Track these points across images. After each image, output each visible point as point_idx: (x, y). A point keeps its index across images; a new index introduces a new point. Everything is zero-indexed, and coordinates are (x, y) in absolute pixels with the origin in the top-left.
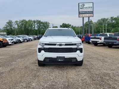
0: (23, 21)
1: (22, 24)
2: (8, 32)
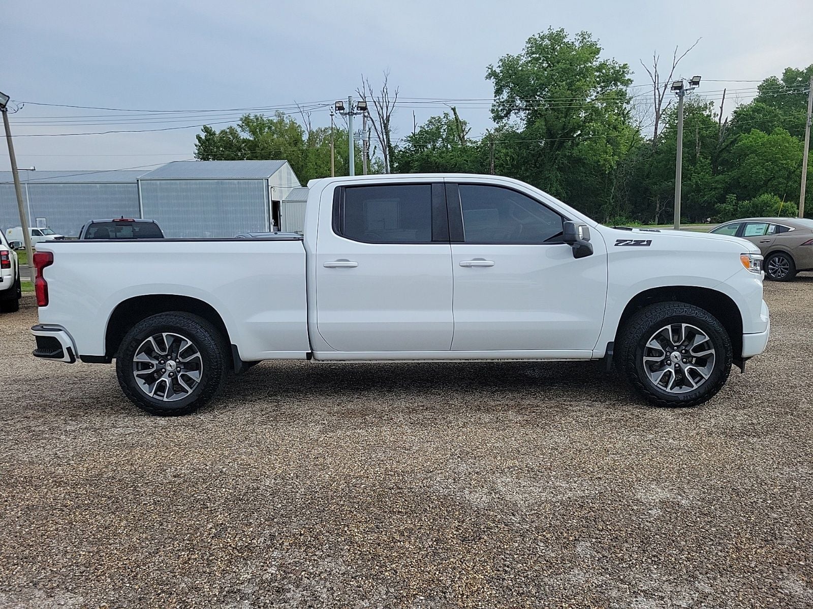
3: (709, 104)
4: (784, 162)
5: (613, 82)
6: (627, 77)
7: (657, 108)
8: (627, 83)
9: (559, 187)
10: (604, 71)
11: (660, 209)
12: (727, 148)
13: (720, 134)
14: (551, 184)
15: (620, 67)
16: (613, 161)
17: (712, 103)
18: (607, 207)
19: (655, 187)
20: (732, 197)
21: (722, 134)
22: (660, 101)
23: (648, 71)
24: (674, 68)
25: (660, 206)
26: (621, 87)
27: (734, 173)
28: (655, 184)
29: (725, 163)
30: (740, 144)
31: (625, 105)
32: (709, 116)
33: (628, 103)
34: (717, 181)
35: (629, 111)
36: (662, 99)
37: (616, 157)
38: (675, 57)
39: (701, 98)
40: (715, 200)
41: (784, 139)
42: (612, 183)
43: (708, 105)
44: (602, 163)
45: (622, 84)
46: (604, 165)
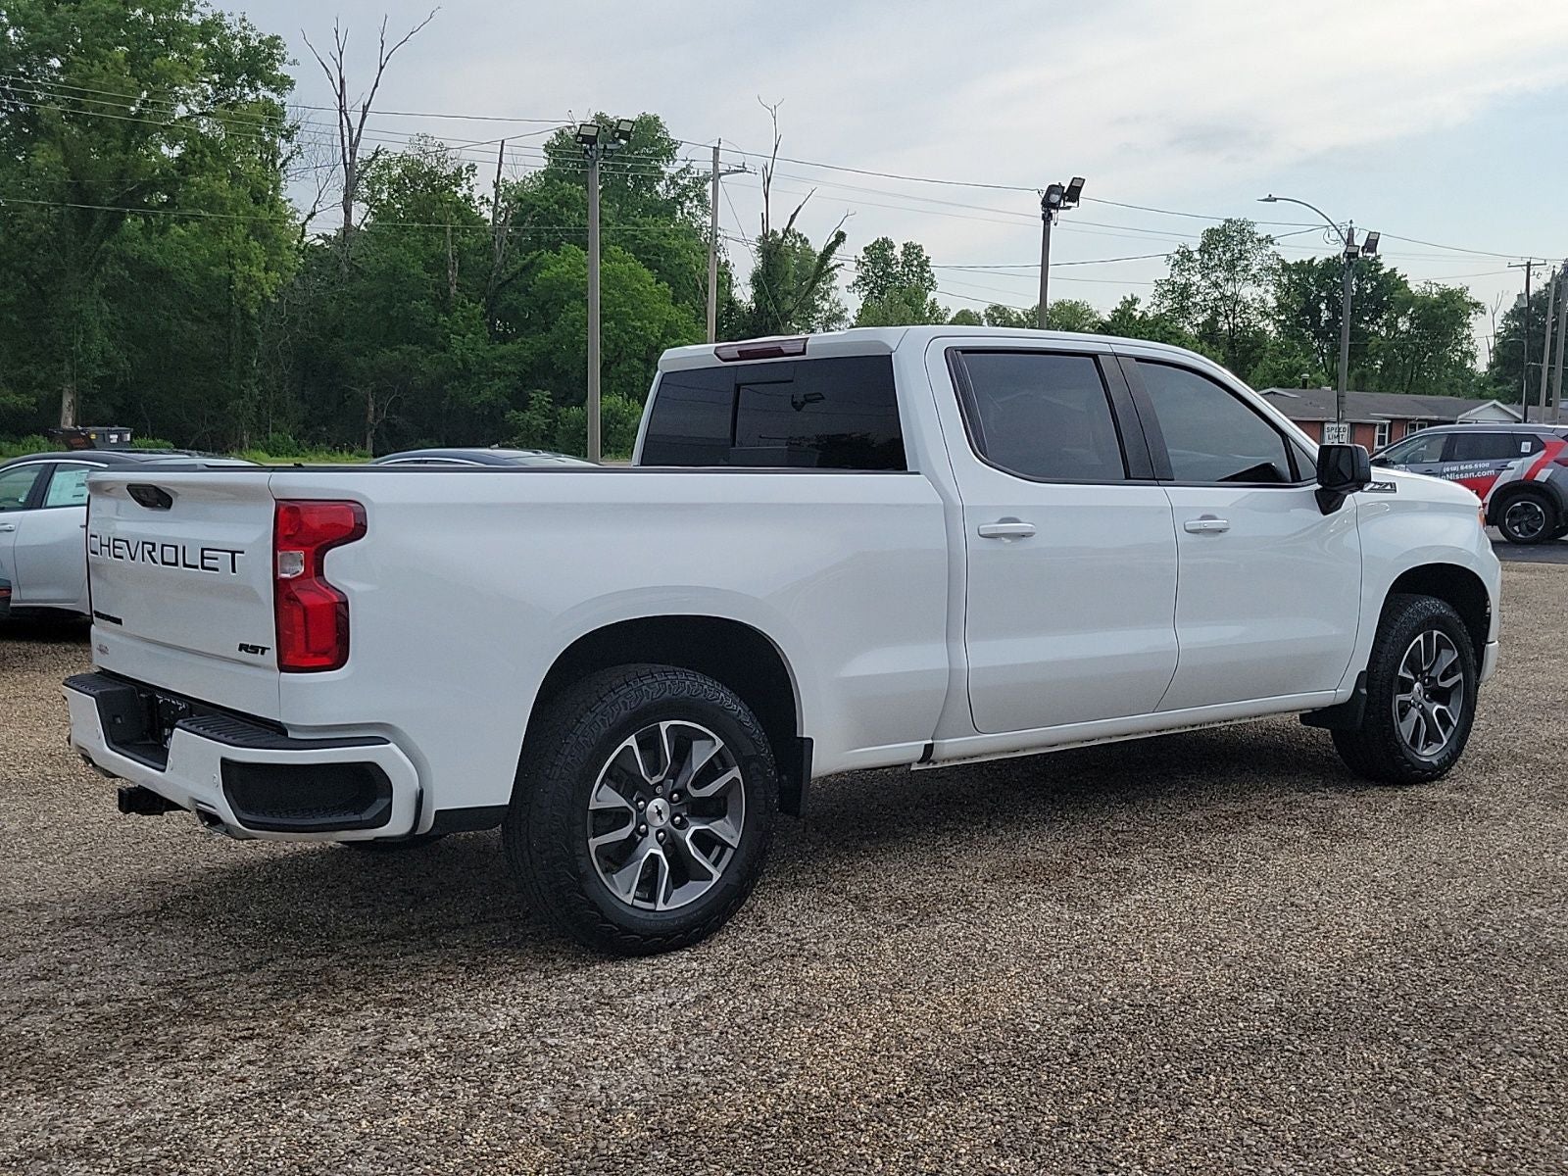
3: (468, 171)
4: (639, 324)
5: (244, 76)
6: (282, 70)
7: (348, 161)
8: (283, 84)
9: (110, 345)
10: (215, 41)
11: (376, 418)
12: (514, 281)
13: (497, 247)
14: (85, 332)
15: (260, 42)
16: (270, 283)
17: (472, 168)
18: (244, 406)
19: (361, 362)
20: (541, 396)
21: (500, 245)
22: (354, 145)
23: (323, 64)
24: (382, 68)
25: (376, 410)
26: (264, 92)
27: (541, 341)
28: (358, 352)
29: (511, 314)
30: (545, 274)
31: (281, 142)
32: (468, 199)
33: (288, 137)
34: (502, 357)
35: (289, 158)
36: (357, 140)
37: (272, 274)
38: (382, 42)
39: (449, 154)
40: (506, 400)
41: (633, 274)
42: (255, 343)
43: (465, 171)
44: (240, 285)
45: (267, 84)
46: (244, 293)
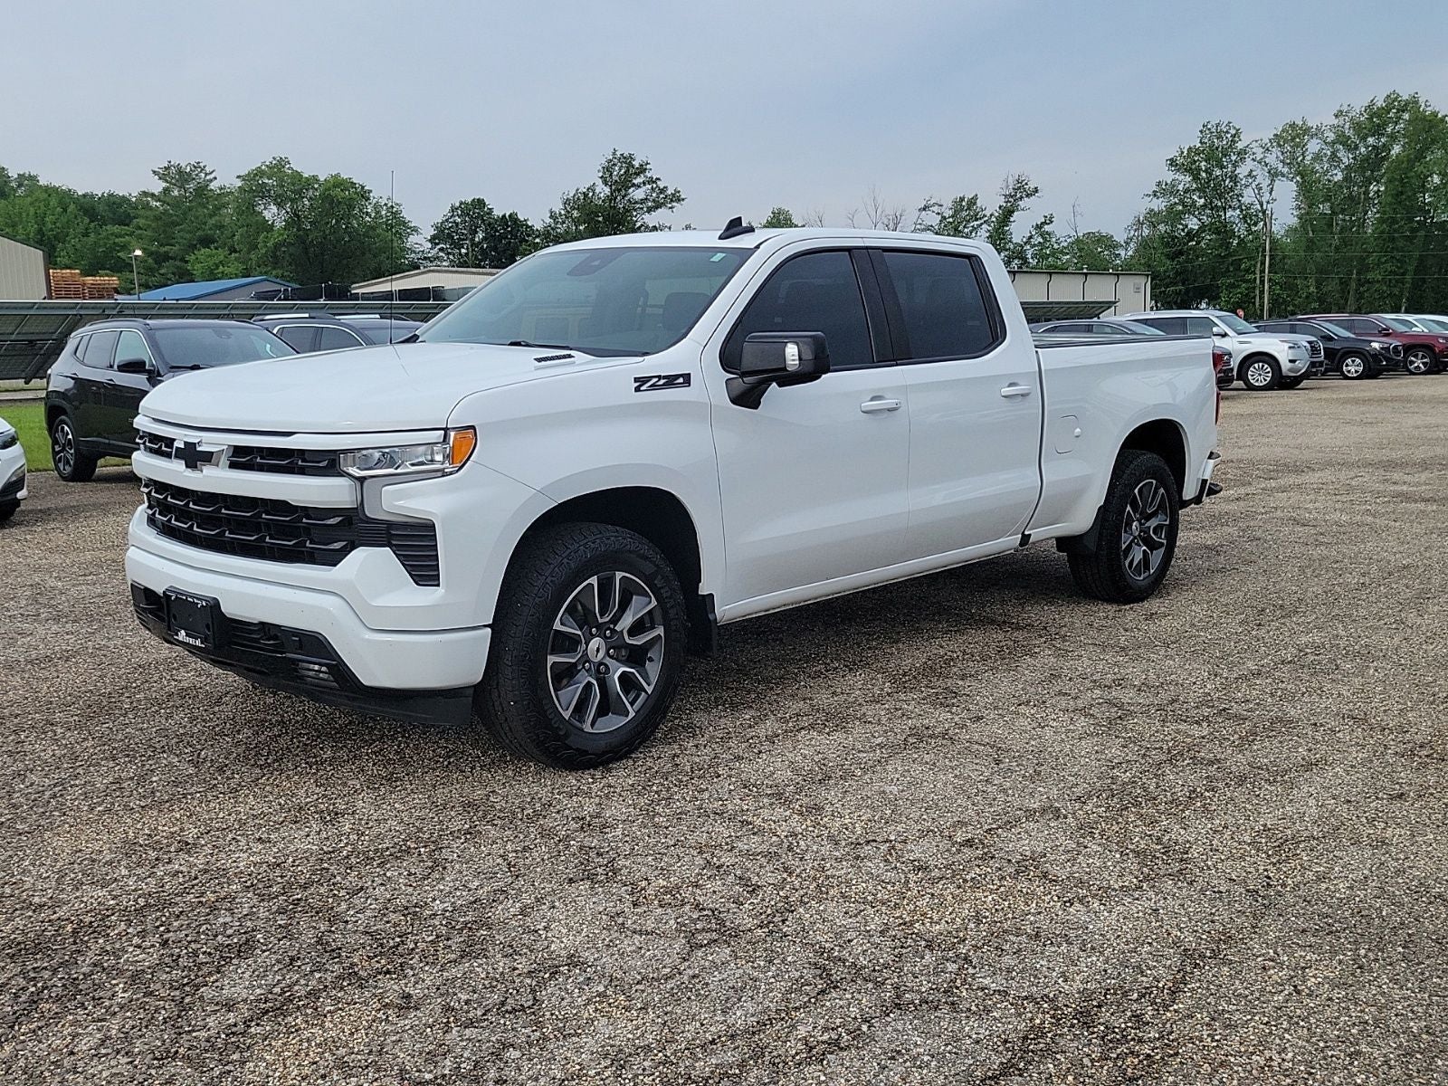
0: (1376, 121)
1: (1371, 164)
2: (1182, 275)
